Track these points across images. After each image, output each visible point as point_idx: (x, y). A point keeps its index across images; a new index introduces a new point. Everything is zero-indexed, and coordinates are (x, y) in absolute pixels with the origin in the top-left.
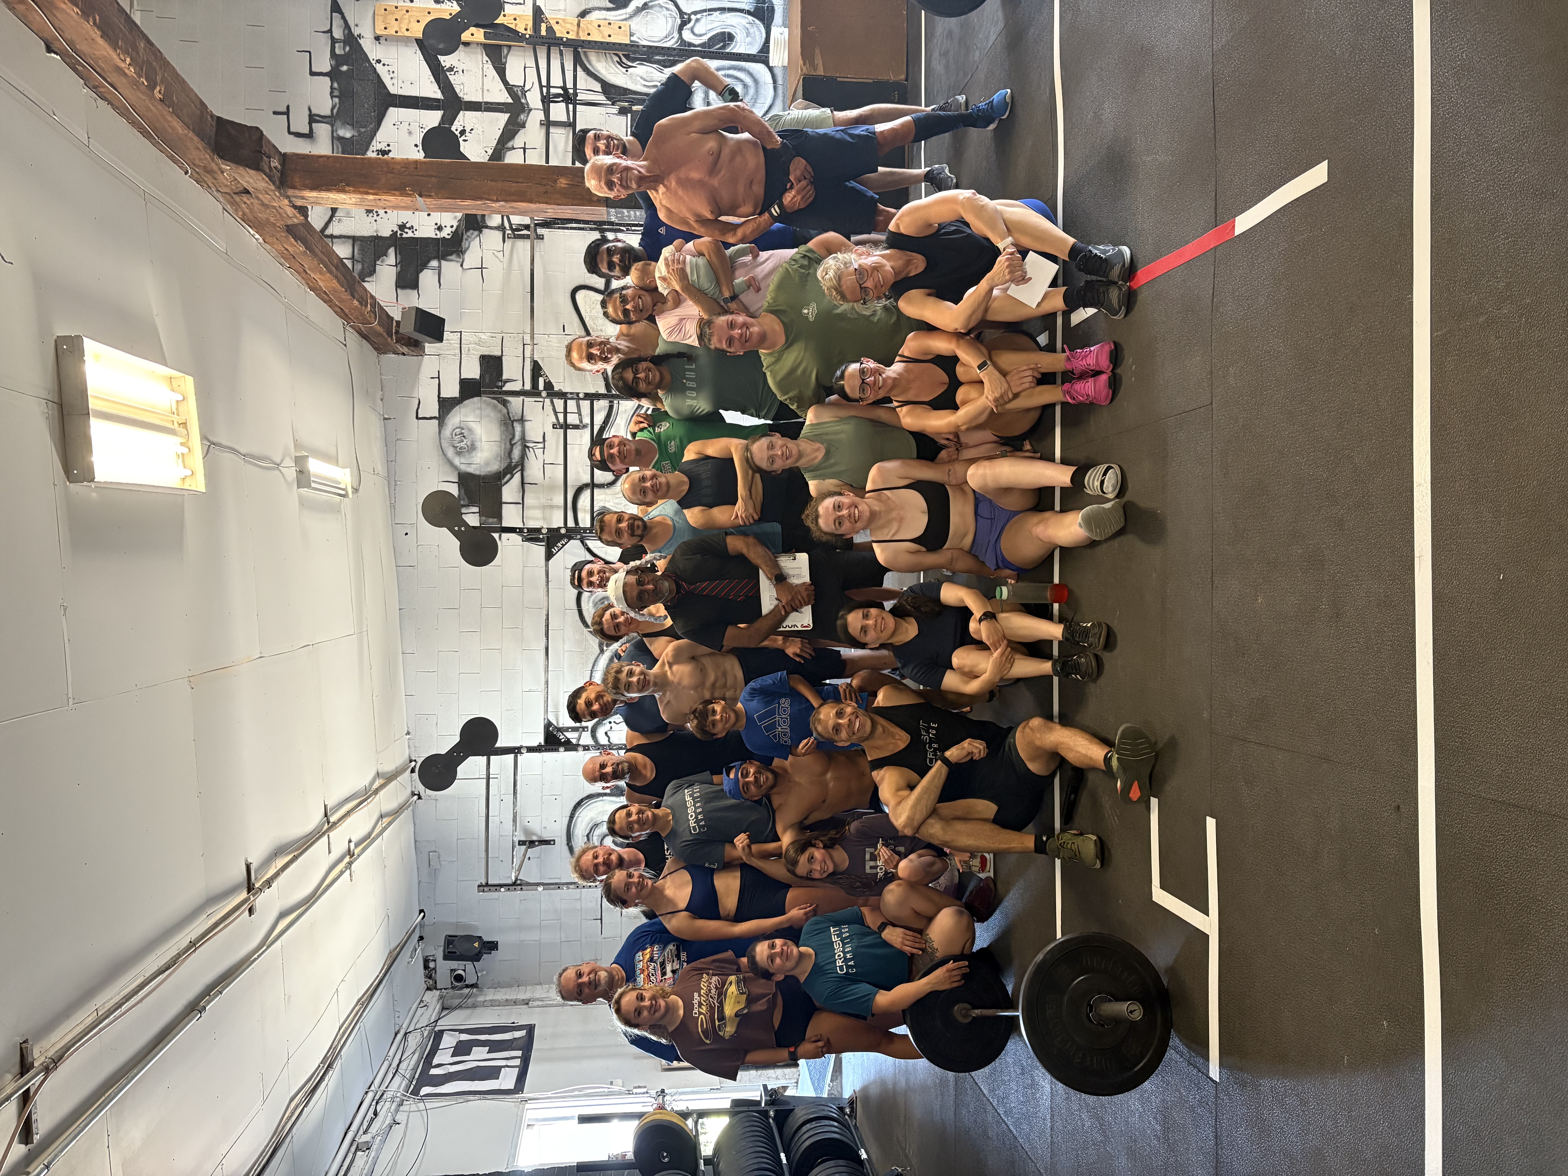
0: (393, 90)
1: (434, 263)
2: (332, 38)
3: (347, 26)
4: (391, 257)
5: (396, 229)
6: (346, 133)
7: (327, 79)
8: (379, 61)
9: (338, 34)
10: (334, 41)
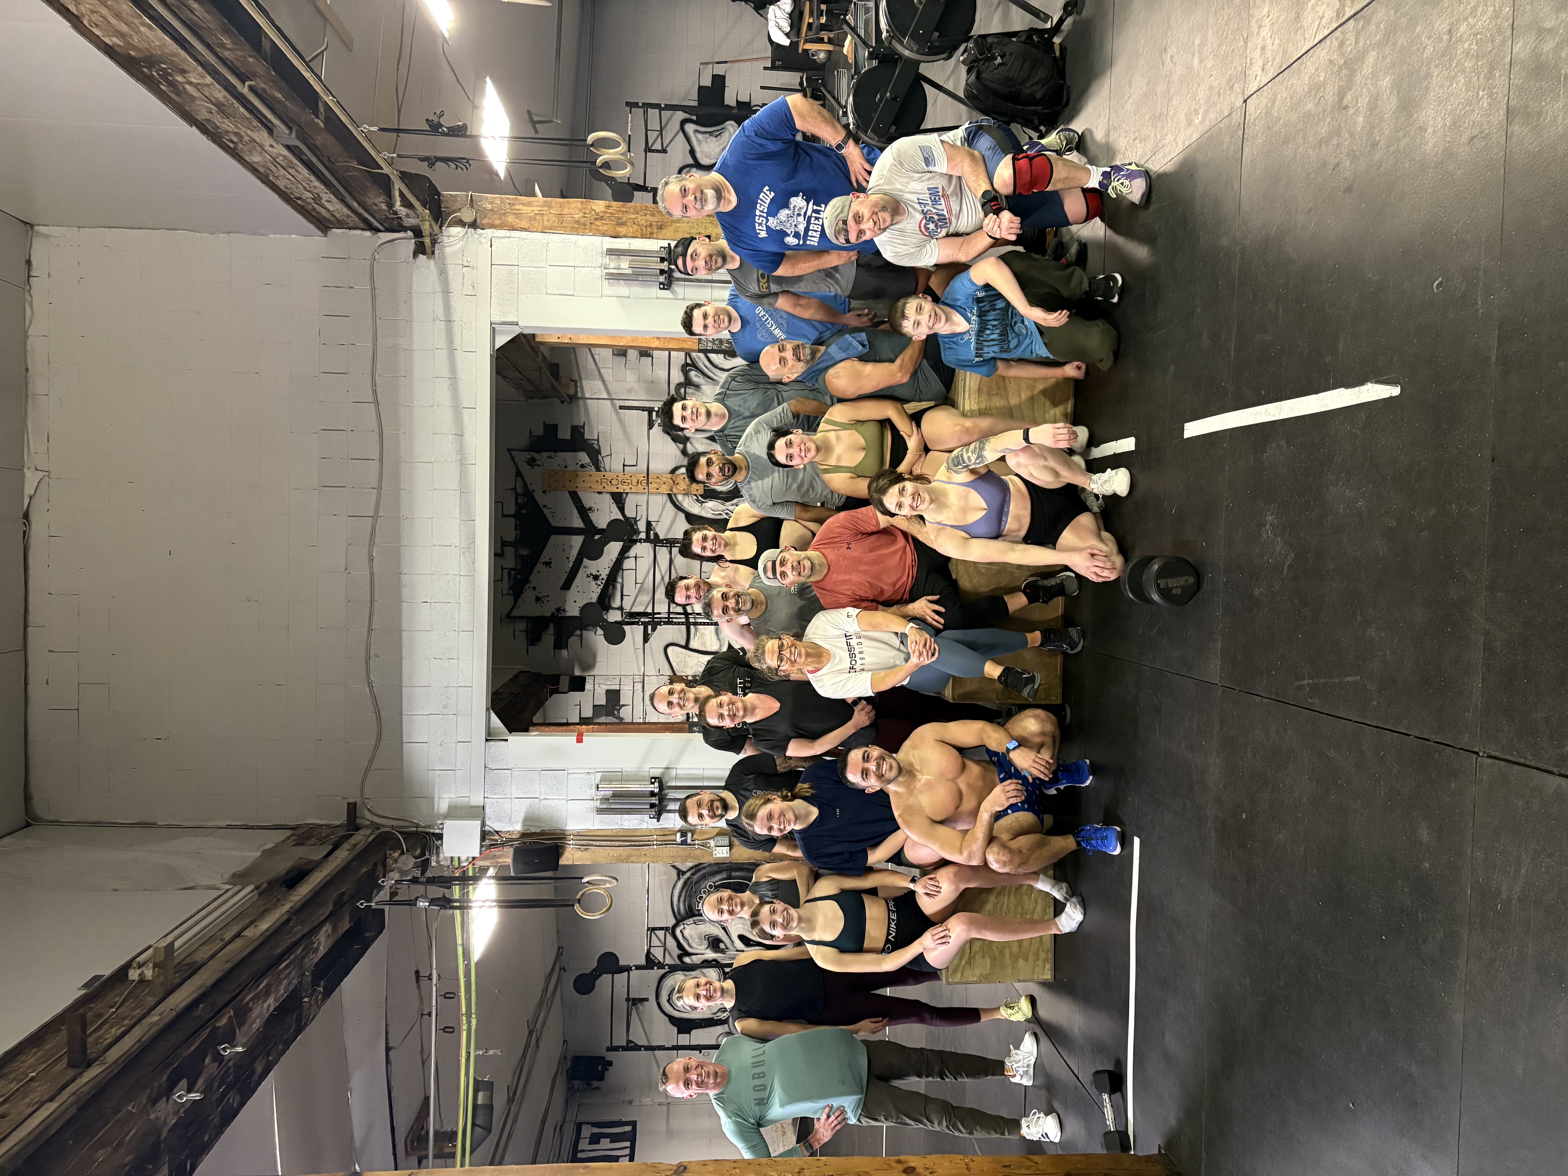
0: (553, 524)
1: (578, 632)
2: (516, 493)
3: (525, 484)
4: (551, 630)
5: (554, 611)
6: (525, 552)
7: (513, 519)
8: (545, 506)
9: (520, 490)
10: (517, 495)
